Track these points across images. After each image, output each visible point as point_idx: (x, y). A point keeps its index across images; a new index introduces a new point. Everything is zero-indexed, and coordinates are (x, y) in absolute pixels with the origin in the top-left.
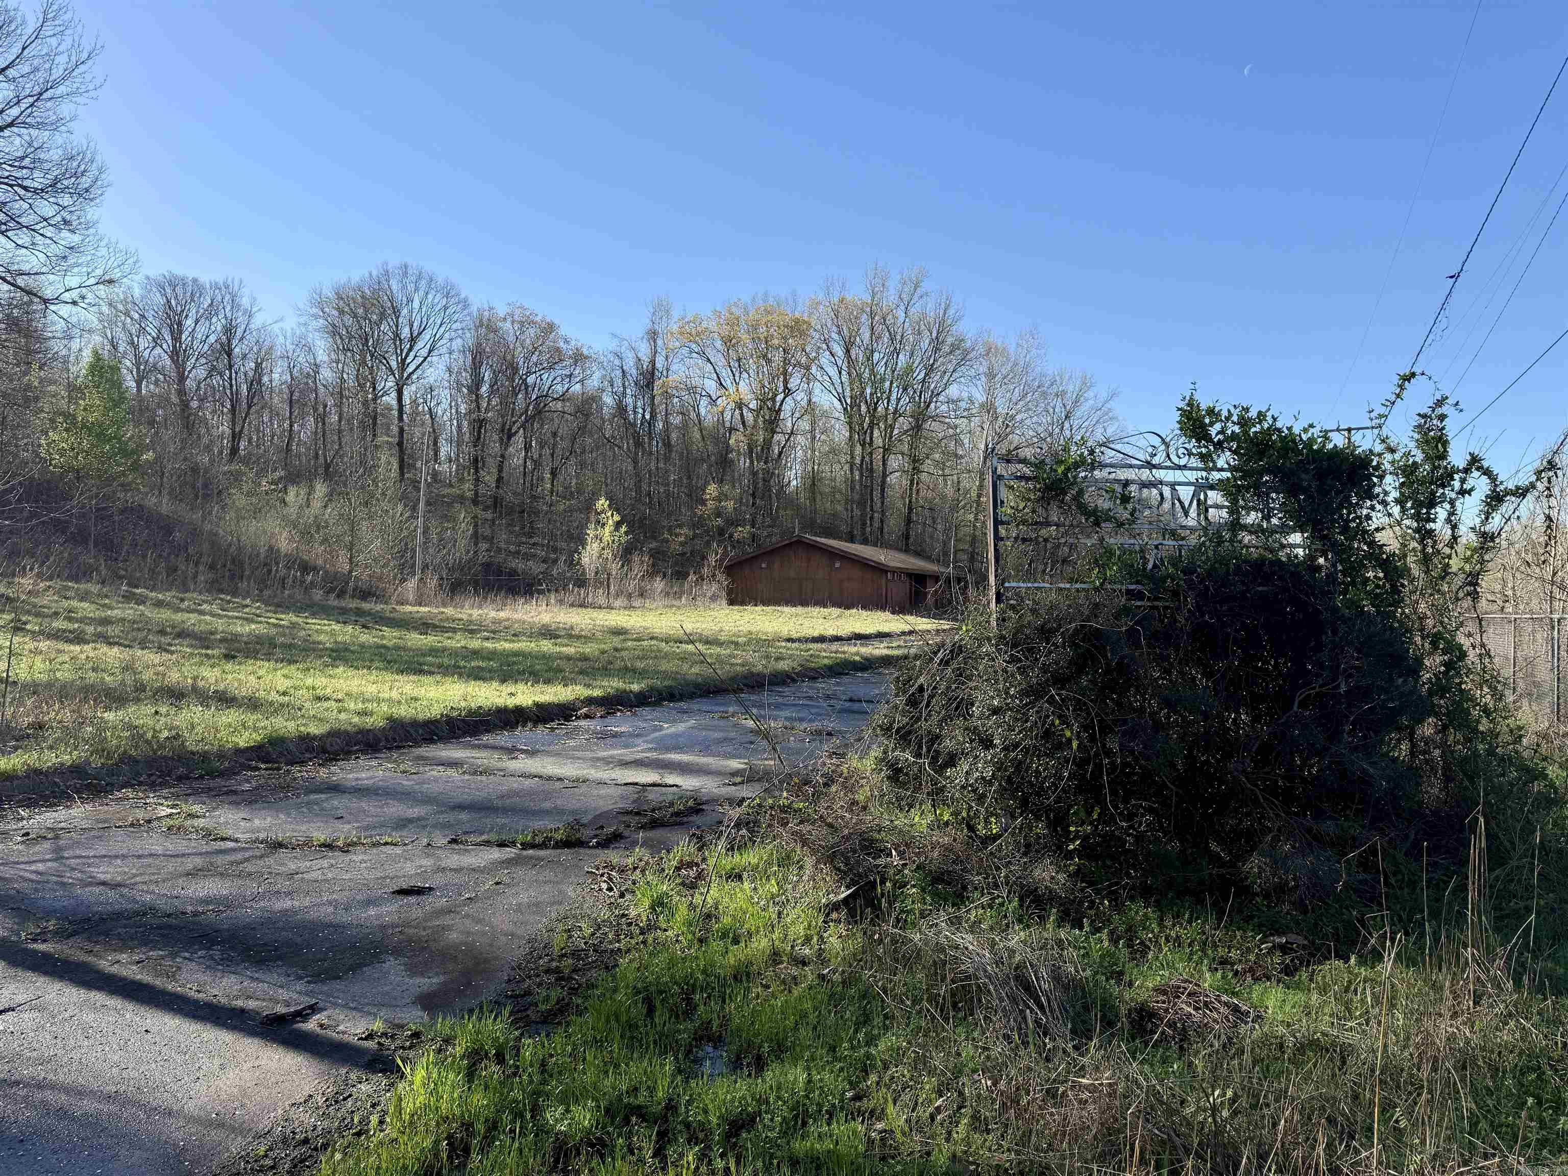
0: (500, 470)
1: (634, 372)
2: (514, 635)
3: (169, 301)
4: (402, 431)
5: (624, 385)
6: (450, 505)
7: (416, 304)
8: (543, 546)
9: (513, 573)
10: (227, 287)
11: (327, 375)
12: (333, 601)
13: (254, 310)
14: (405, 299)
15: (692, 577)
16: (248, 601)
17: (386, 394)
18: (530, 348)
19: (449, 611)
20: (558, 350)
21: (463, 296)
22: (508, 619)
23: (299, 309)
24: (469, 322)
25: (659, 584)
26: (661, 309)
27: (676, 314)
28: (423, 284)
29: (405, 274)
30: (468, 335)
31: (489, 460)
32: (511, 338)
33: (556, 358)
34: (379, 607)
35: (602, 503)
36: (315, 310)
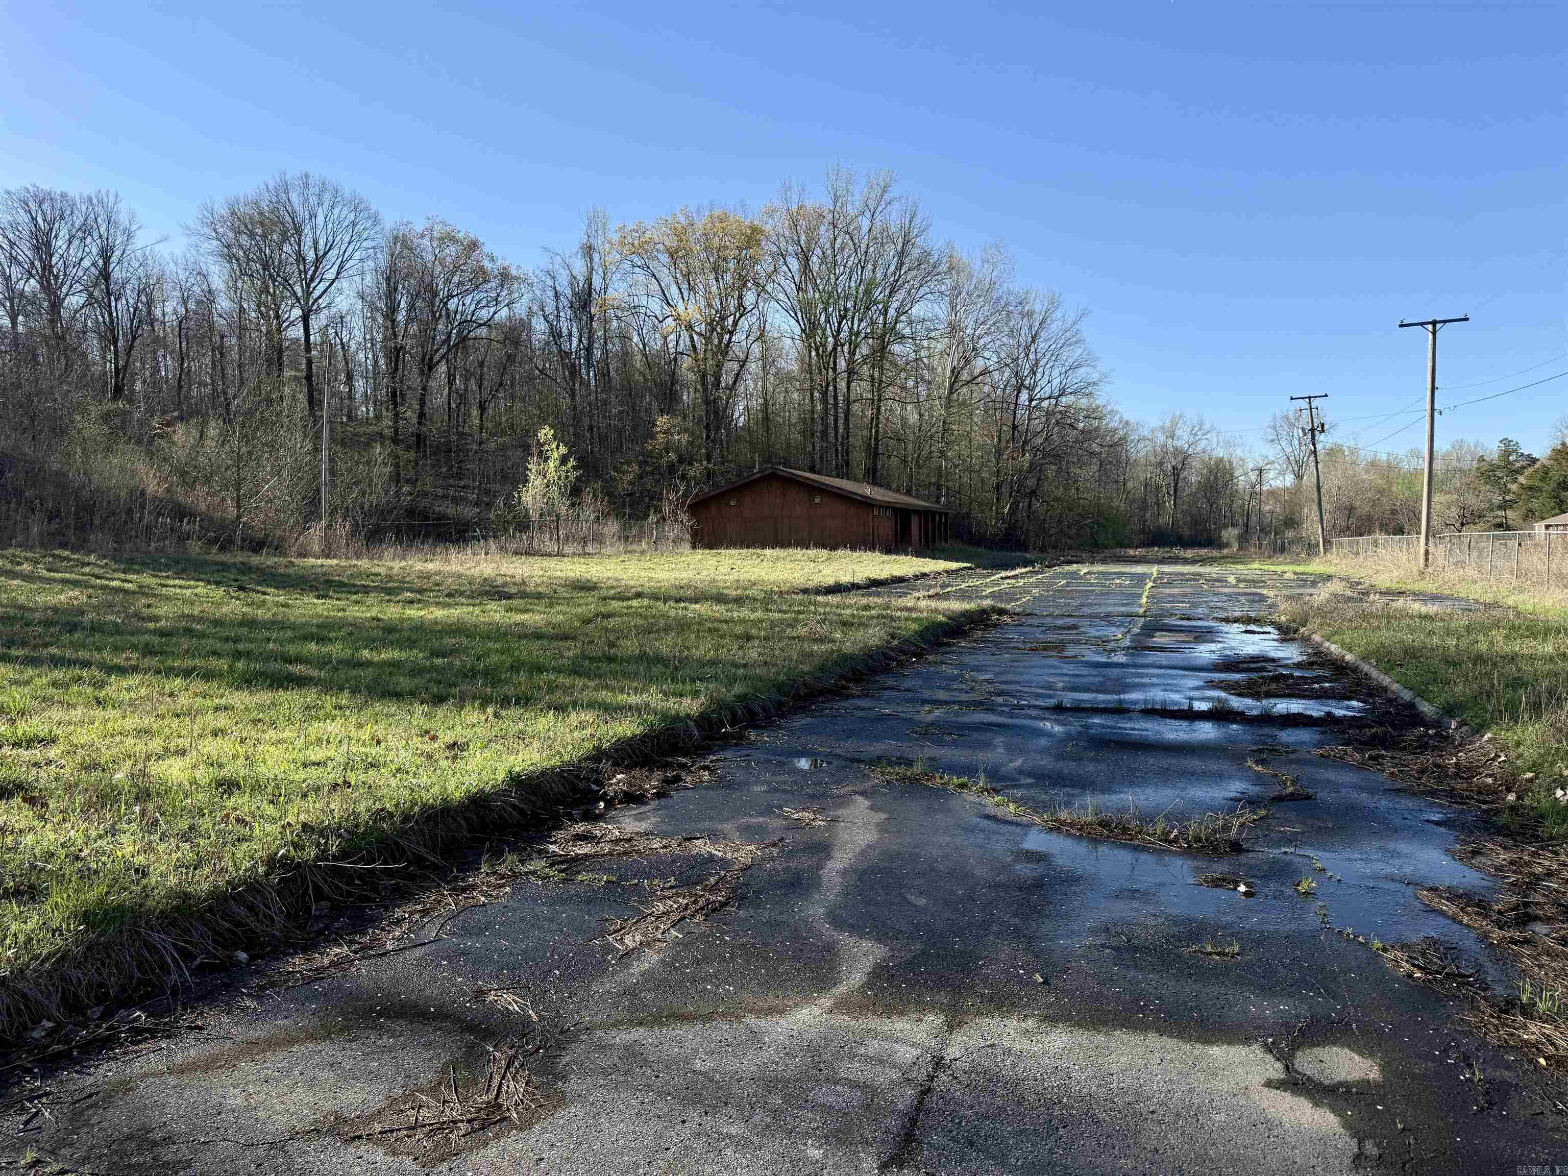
0: (422, 404)
1: (569, 292)
2: (449, 595)
3: (34, 219)
4: (310, 362)
5: (557, 308)
6: (368, 445)
7: (320, 219)
8: (474, 488)
9: (443, 517)
10: (101, 201)
11: (224, 304)
12: (215, 555)
13: (134, 228)
14: (306, 213)
15: (652, 518)
16: (92, 558)
17: (292, 324)
18: (451, 267)
19: (364, 564)
20: (482, 269)
21: (372, 211)
22: (438, 573)
23: (188, 228)
24: (380, 241)
25: (612, 527)
26: (596, 222)
27: (613, 226)
28: (327, 197)
29: (306, 185)
30: (379, 255)
31: (409, 394)
32: (430, 257)
33: (480, 277)
34: (271, 561)
35: (545, 433)
36: (206, 230)
